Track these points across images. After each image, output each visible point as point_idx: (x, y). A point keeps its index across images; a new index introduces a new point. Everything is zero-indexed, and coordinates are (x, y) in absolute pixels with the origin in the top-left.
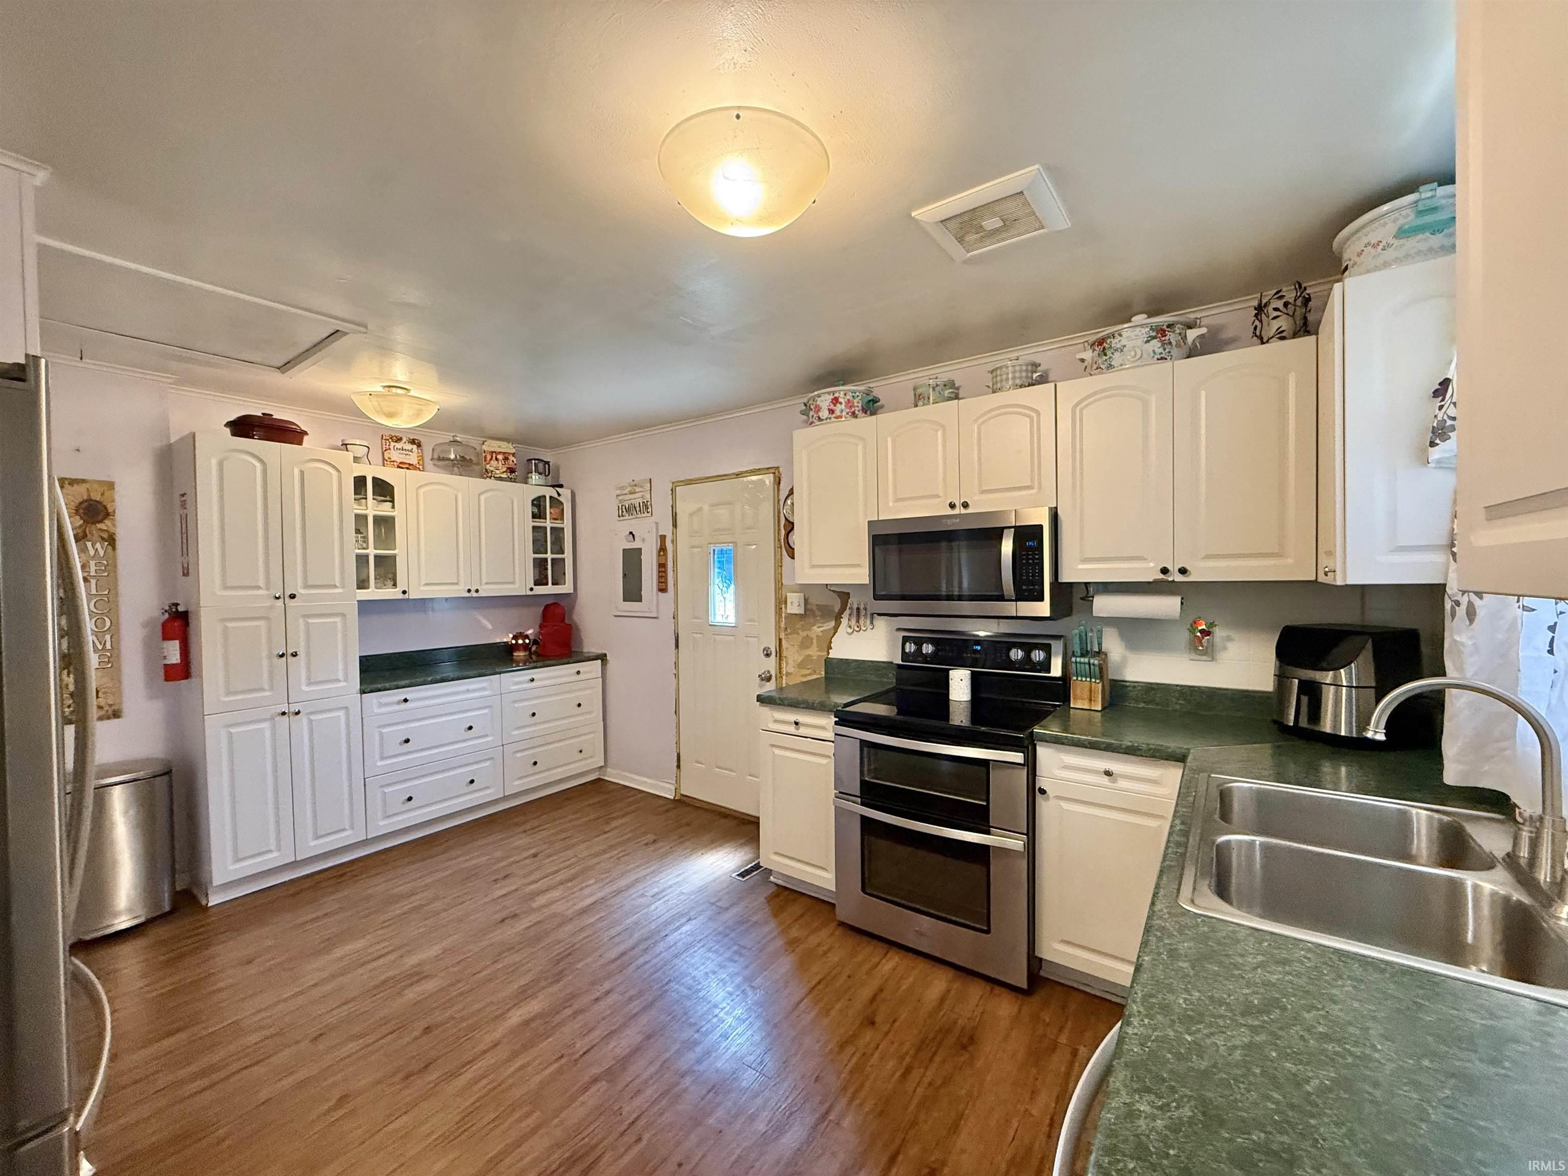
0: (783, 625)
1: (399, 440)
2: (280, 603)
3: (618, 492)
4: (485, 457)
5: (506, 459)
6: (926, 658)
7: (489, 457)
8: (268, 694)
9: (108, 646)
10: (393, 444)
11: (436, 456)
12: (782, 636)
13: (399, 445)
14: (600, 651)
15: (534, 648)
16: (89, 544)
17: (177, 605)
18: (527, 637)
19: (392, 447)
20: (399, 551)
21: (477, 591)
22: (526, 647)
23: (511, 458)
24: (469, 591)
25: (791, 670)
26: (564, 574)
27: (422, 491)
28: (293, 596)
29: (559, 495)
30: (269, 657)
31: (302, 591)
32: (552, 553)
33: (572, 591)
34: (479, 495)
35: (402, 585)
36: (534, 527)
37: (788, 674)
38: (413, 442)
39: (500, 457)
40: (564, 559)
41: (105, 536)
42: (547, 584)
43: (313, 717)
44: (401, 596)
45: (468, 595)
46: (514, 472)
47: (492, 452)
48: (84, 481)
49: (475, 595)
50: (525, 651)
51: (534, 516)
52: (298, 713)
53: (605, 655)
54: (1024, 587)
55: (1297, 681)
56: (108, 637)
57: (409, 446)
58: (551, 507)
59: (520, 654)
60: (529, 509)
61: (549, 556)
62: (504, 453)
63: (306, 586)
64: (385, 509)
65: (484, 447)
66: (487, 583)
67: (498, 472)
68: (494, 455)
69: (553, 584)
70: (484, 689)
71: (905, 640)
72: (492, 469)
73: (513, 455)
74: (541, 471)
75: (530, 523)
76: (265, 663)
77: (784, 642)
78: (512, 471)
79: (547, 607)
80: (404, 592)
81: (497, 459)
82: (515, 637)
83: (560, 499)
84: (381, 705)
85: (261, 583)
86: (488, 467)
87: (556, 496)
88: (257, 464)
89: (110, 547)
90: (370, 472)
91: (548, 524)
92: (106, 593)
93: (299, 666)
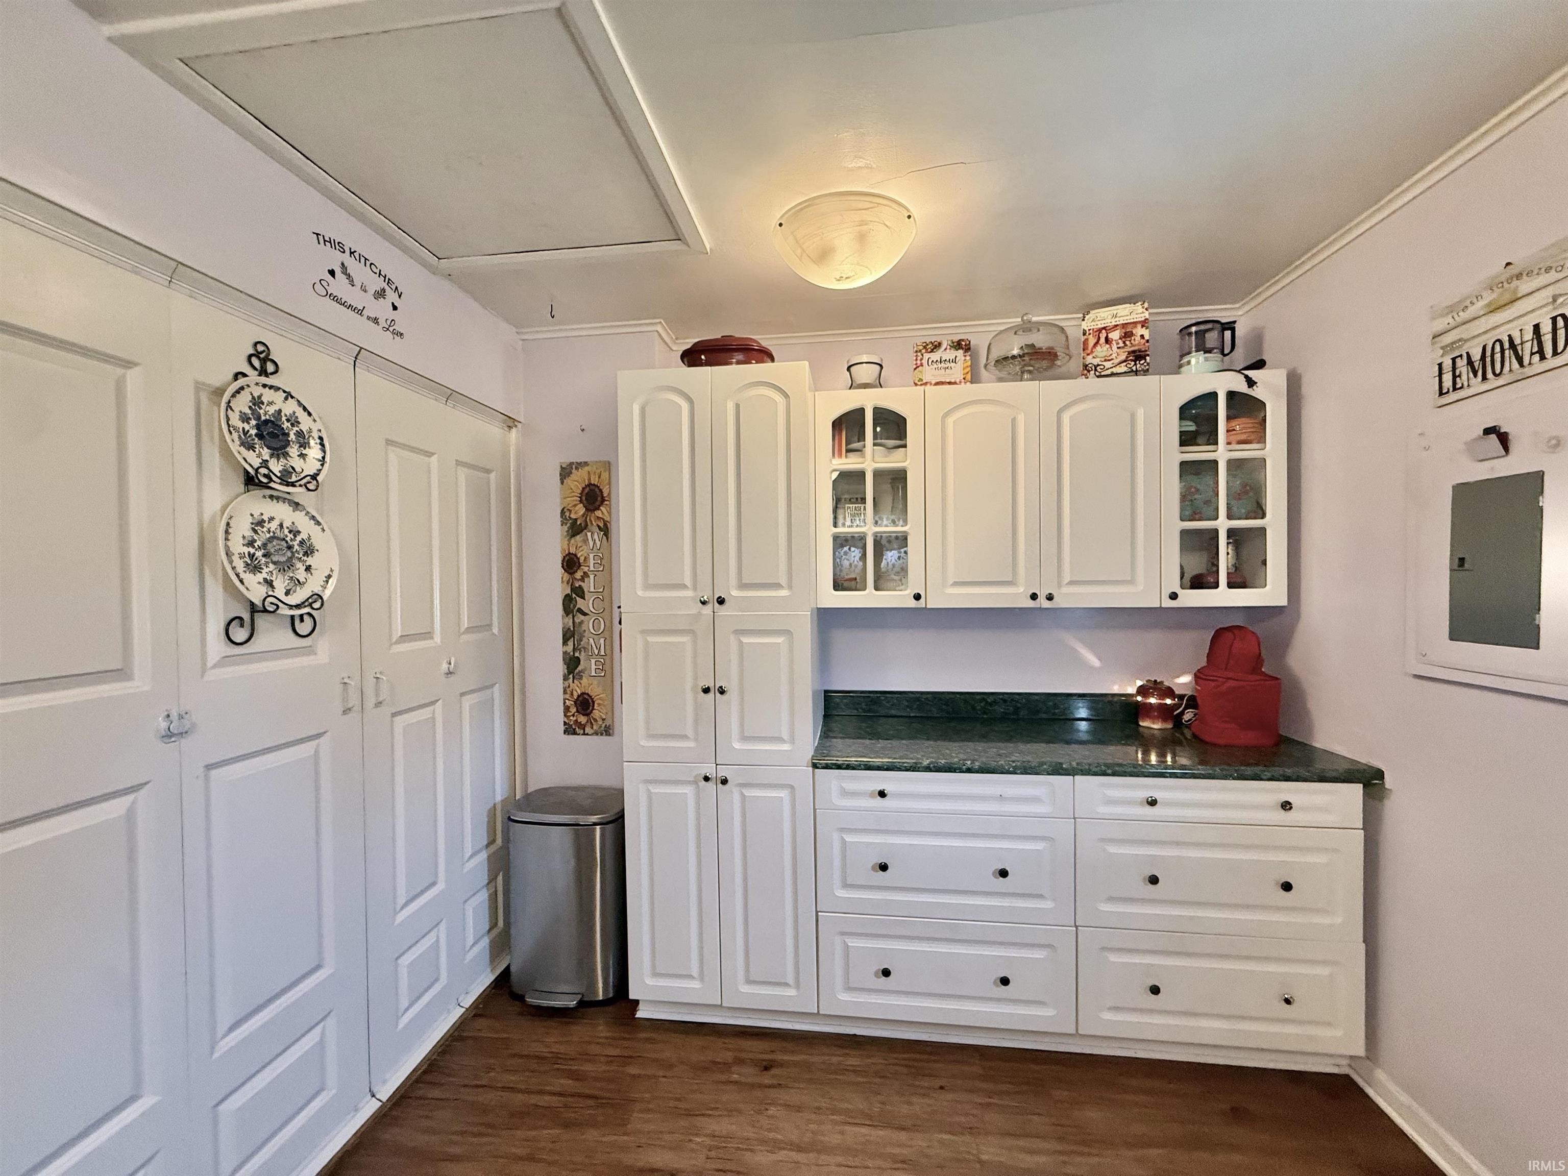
1: (937, 346)
2: (707, 610)
4: (1085, 342)
5: (1127, 335)
7: (1092, 341)
9: (602, 653)
10: (926, 356)
11: (994, 357)
13: (935, 356)
15: (1188, 715)
16: (589, 534)
18: (1170, 692)
19: (925, 362)
20: (912, 528)
21: (1050, 598)
22: (1164, 712)
23: (1139, 331)
24: (1034, 597)
26: (1264, 563)
27: (952, 418)
28: (721, 601)
29: (1251, 383)
31: (735, 593)
32: (1230, 517)
33: (1283, 601)
34: (1060, 412)
35: (915, 583)
36: (1183, 464)
38: (958, 345)
39: (1115, 335)
40: (1263, 530)
41: (601, 525)
42: (1216, 585)
43: (748, 793)
44: (913, 604)
45: (1031, 604)
46: (1144, 358)
47: (1100, 330)
48: (586, 464)
49: (1046, 604)
50: (1165, 720)
51: (1186, 440)
52: (724, 782)
53: (1380, 774)
56: (602, 641)
57: (951, 354)
58: (1229, 418)
59: (1152, 725)
60: (1173, 426)
61: (1223, 524)
62: (1124, 325)
64: (891, 461)
65: (1085, 325)
66: (1071, 583)
67: (1108, 364)
68: (1103, 335)
69: (1231, 585)
70: (1036, 800)
72: (1096, 362)
73: (1144, 323)
74: (1209, 345)
75: (1175, 455)
76: (689, 696)
78: (1138, 356)
79: (1219, 634)
80: (917, 597)
81: (1107, 340)
82: (1142, 691)
83: (1257, 392)
84: (845, 793)
85: (688, 581)
86: (1089, 360)
87: (1242, 387)
90: (868, 400)
91: (1222, 453)
93: (728, 711)
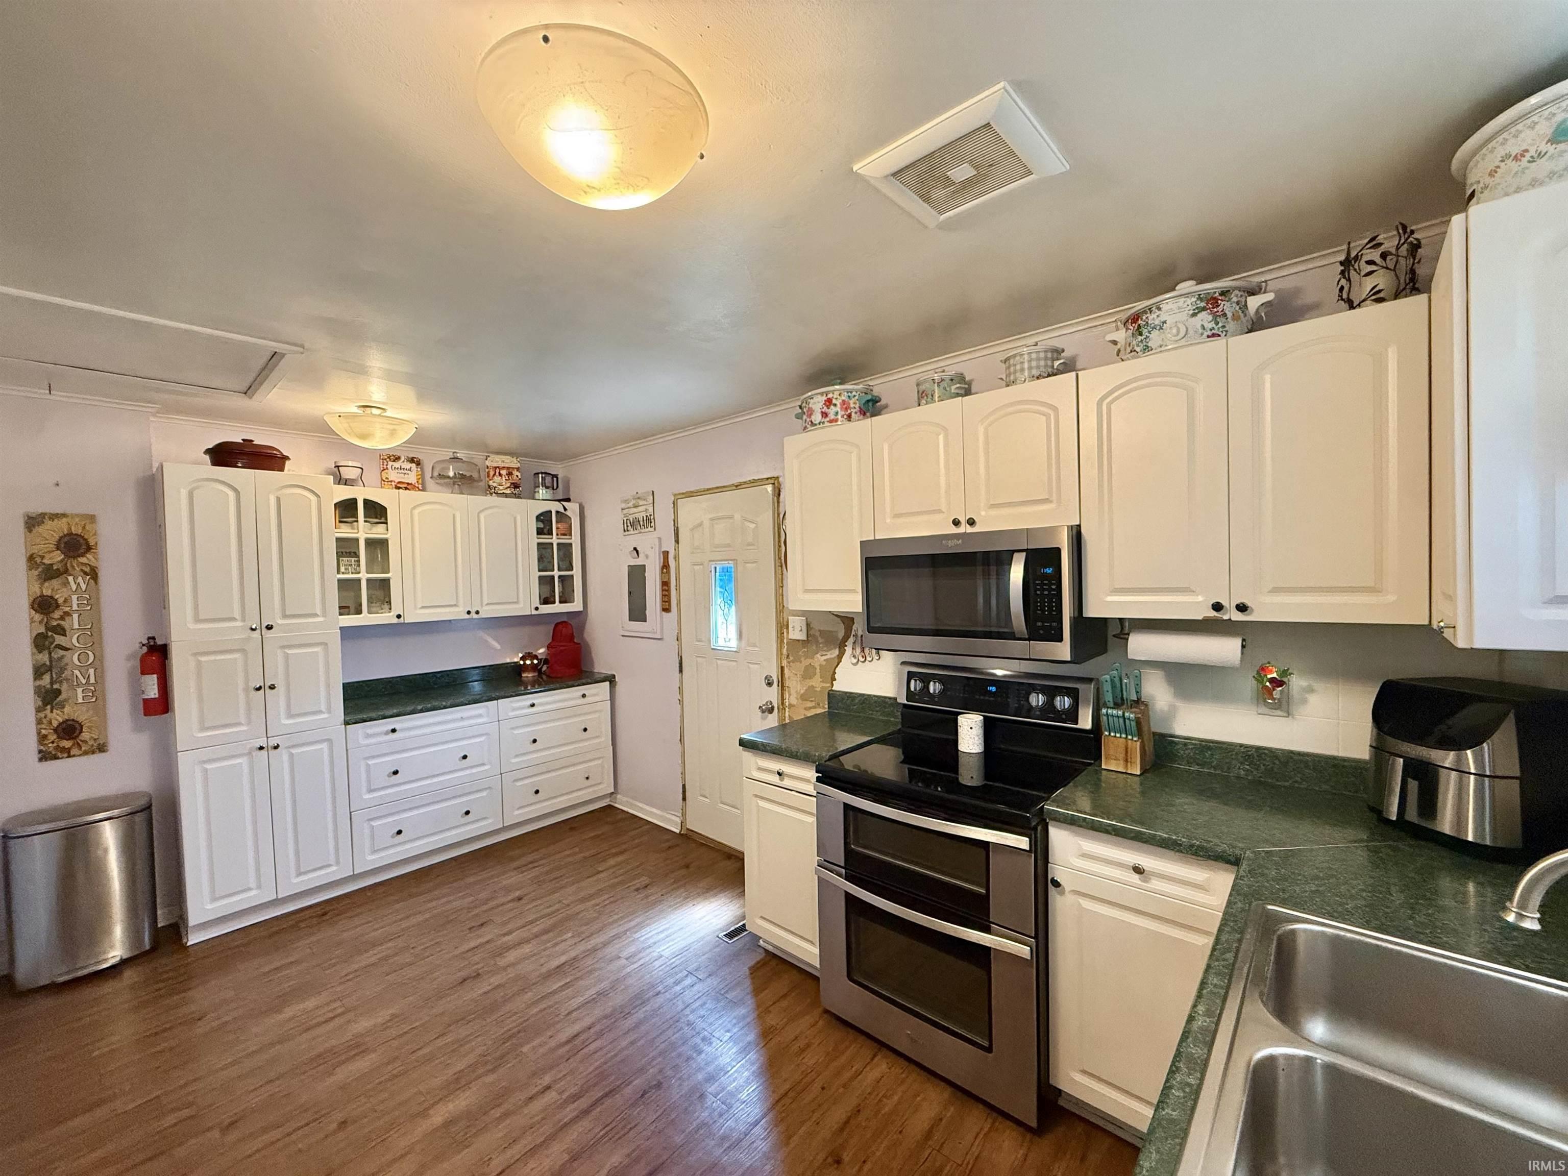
0: (785, 651)
1: (397, 459)
2: (256, 634)
3: (623, 506)
4: (488, 473)
5: (510, 474)
6: (932, 698)
7: (492, 473)
8: (244, 728)
9: (92, 680)
10: (390, 463)
11: (436, 474)
12: (785, 663)
13: (397, 465)
14: (610, 672)
15: (544, 668)
16: (71, 579)
17: (154, 638)
18: (536, 657)
19: (389, 467)
20: (392, 575)
21: (477, 612)
22: (534, 668)
23: (516, 473)
24: (469, 613)
25: (794, 701)
26: (573, 591)
27: (416, 512)
28: (269, 628)
29: (565, 509)
30: (246, 690)
31: (280, 622)
32: (559, 570)
33: (581, 609)
34: (479, 513)
35: (397, 608)
36: (539, 544)
37: (791, 706)
38: (412, 460)
39: (504, 472)
40: (572, 576)
41: (87, 569)
42: (554, 602)
43: (294, 751)
44: (396, 621)
45: (467, 616)
46: (518, 487)
47: (496, 468)
48: (64, 515)
49: (475, 616)
50: (534, 672)
51: (540, 532)
52: (276, 747)
53: (614, 676)
54: (1039, 624)
55: (1401, 760)
56: (91, 671)
57: (408, 465)
58: (557, 522)
59: (528, 675)
60: (533, 526)
61: (556, 573)
62: (508, 468)
63: (285, 616)
64: (378, 532)
65: (488, 463)
66: (488, 604)
67: (501, 488)
68: (498, 471)
69: (561, 602)
70: (480, 716)
71: (911, 675)
72: (495, 485)
73: (518, 469)
74: (548, 484)
75: (535, 540)
76: (242, 697)
77: (786, 671)
78: (516, 486)
79: (557, 625)
80: (399, 616)
81: (500, 474)
82: (522, 658)
83: (568, 513)
84: (368, 736)
85: (237, 615)
86: (491, 483)
87: (562, 510)
88: (231, 494)
89: (92, 581)
90: (360, 494)
91: (555, 540)
92: (89, 627)
93: (277, 699)
